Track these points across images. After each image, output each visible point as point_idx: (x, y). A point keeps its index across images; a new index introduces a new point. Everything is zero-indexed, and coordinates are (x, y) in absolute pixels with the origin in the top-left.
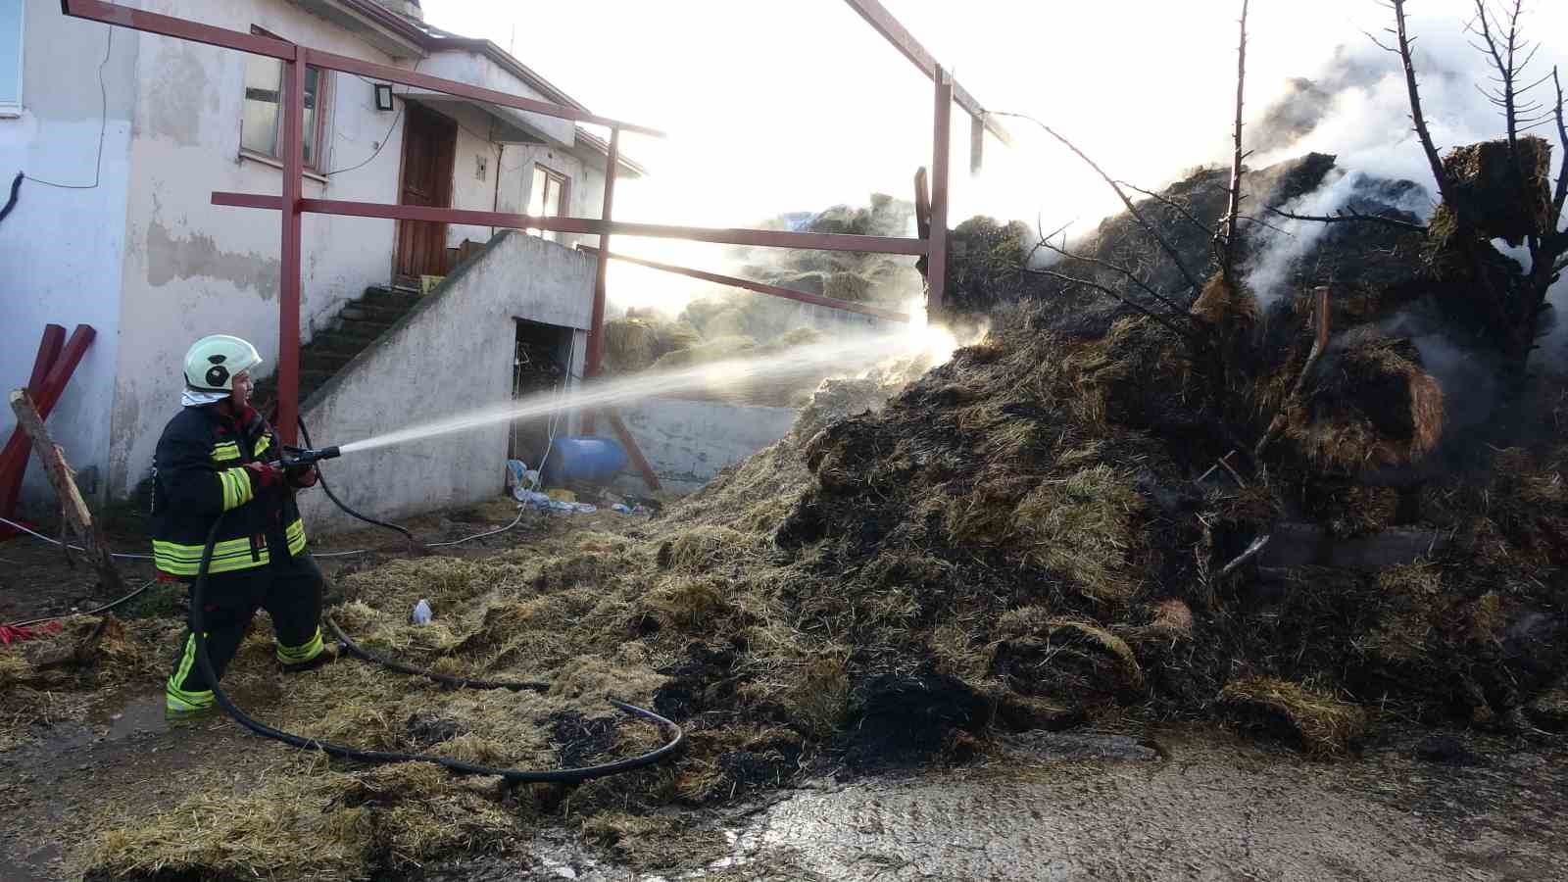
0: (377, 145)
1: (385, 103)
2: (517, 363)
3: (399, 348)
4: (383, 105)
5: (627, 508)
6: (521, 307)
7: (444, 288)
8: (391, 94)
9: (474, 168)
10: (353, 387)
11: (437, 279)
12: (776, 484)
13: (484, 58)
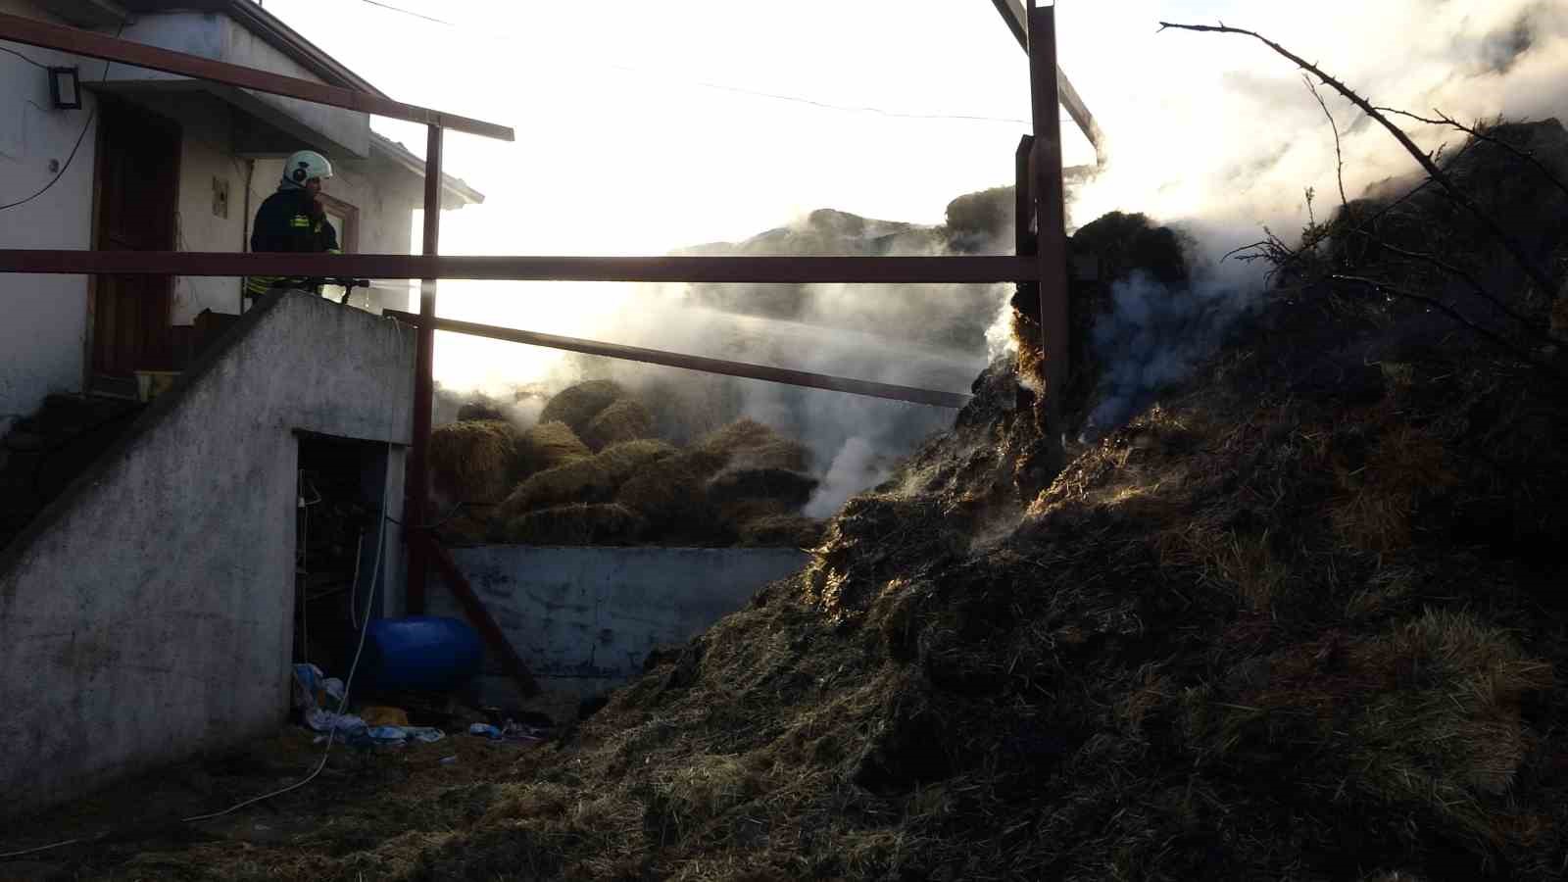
0: (55, 163)
1: (68, 96)
2: (302, 503)
3: (115, 492)
4: (64, 100)
5: (495, 730)
6: (305, 413)
7: (183, 389)
8: (78, 85)
9: (208, 199)
10: (43, 561)
11: (165, 377)
12: (806, 680)
13: (227, 20)
